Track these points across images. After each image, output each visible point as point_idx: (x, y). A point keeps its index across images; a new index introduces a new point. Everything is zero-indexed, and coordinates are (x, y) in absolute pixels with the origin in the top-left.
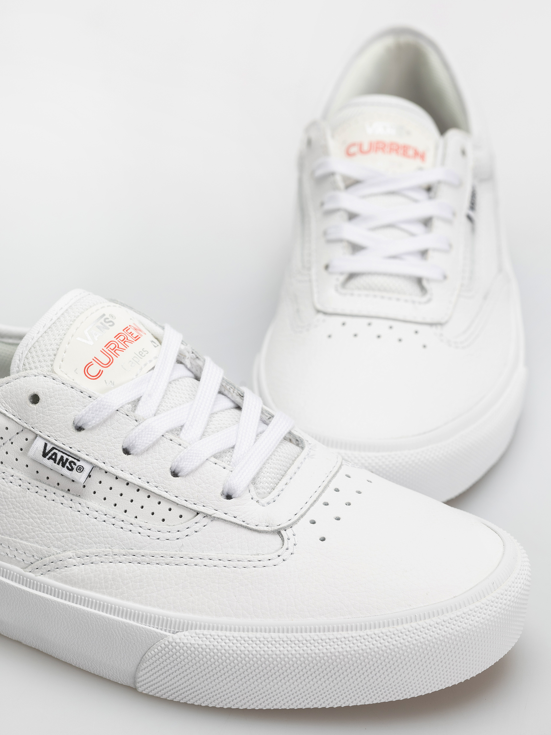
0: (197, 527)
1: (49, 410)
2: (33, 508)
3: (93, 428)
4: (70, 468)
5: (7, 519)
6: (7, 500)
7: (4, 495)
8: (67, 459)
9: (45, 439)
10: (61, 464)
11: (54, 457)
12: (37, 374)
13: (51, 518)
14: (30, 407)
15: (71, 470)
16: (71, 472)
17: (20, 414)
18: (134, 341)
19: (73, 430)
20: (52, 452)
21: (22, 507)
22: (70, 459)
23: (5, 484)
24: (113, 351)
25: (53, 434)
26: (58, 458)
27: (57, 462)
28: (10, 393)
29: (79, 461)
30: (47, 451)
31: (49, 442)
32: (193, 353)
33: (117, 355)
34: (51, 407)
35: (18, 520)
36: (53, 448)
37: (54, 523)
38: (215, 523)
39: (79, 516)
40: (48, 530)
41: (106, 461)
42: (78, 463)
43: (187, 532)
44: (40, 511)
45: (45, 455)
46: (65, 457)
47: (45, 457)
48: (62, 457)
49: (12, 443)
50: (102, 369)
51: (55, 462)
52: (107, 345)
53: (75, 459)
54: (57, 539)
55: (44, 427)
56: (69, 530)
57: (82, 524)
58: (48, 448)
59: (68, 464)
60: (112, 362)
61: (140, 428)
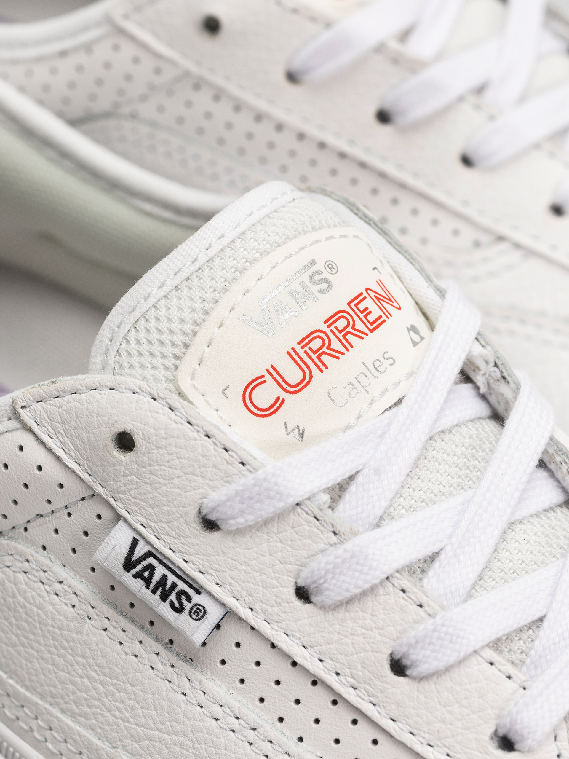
1: (151, 473)
2: (94, 659)
3: (238, 532)
4: (177, 605)
5: (39, 663)
6: (44, 628)
7: (38, 615)
8: (174, 585)
9: (135, 530)
10: (158, 593)
11: (146, 574)
12: (137, 390)
13: (126, 691)
14: (114, 457)
15: (180, 610)
16: (177, 614)
17: (90, 464)
18: (367, 331)
19: (196, 526)
20: (145, 563)
21: (72, 650)
22: (181, 586)
23: (45, 594)
24: (314, 357)
25: (153, 524)
26: (156, 578)
27: (152, 586)
28: (77, 417)
29: (198, 592)
30: (134, 558)
31: (143, 538)
32: (496, 365)
33: (322, 367)
34: (157, 468)
35: (61, 673)
36: (149, 554)
37: (131, 702)
39: (183, 705)
40: (117, 713)
41: (257, 607)
42: (196, 599)
44: (107, 671)
45: (129, 565)
46: (171, 578)
47: (128, 571)
48: (164, 578)
49: (69, 514)
50: (283, 395)
51: (147, 587)
52: (304, 341)
53: (191, 586)
54: (132, 736)
55: (136, 504)
56: (160, 726)
57: (187, 722)
58: (140, 551)
59: (173, 597)
60: (308, 383)
61: (340, 550)
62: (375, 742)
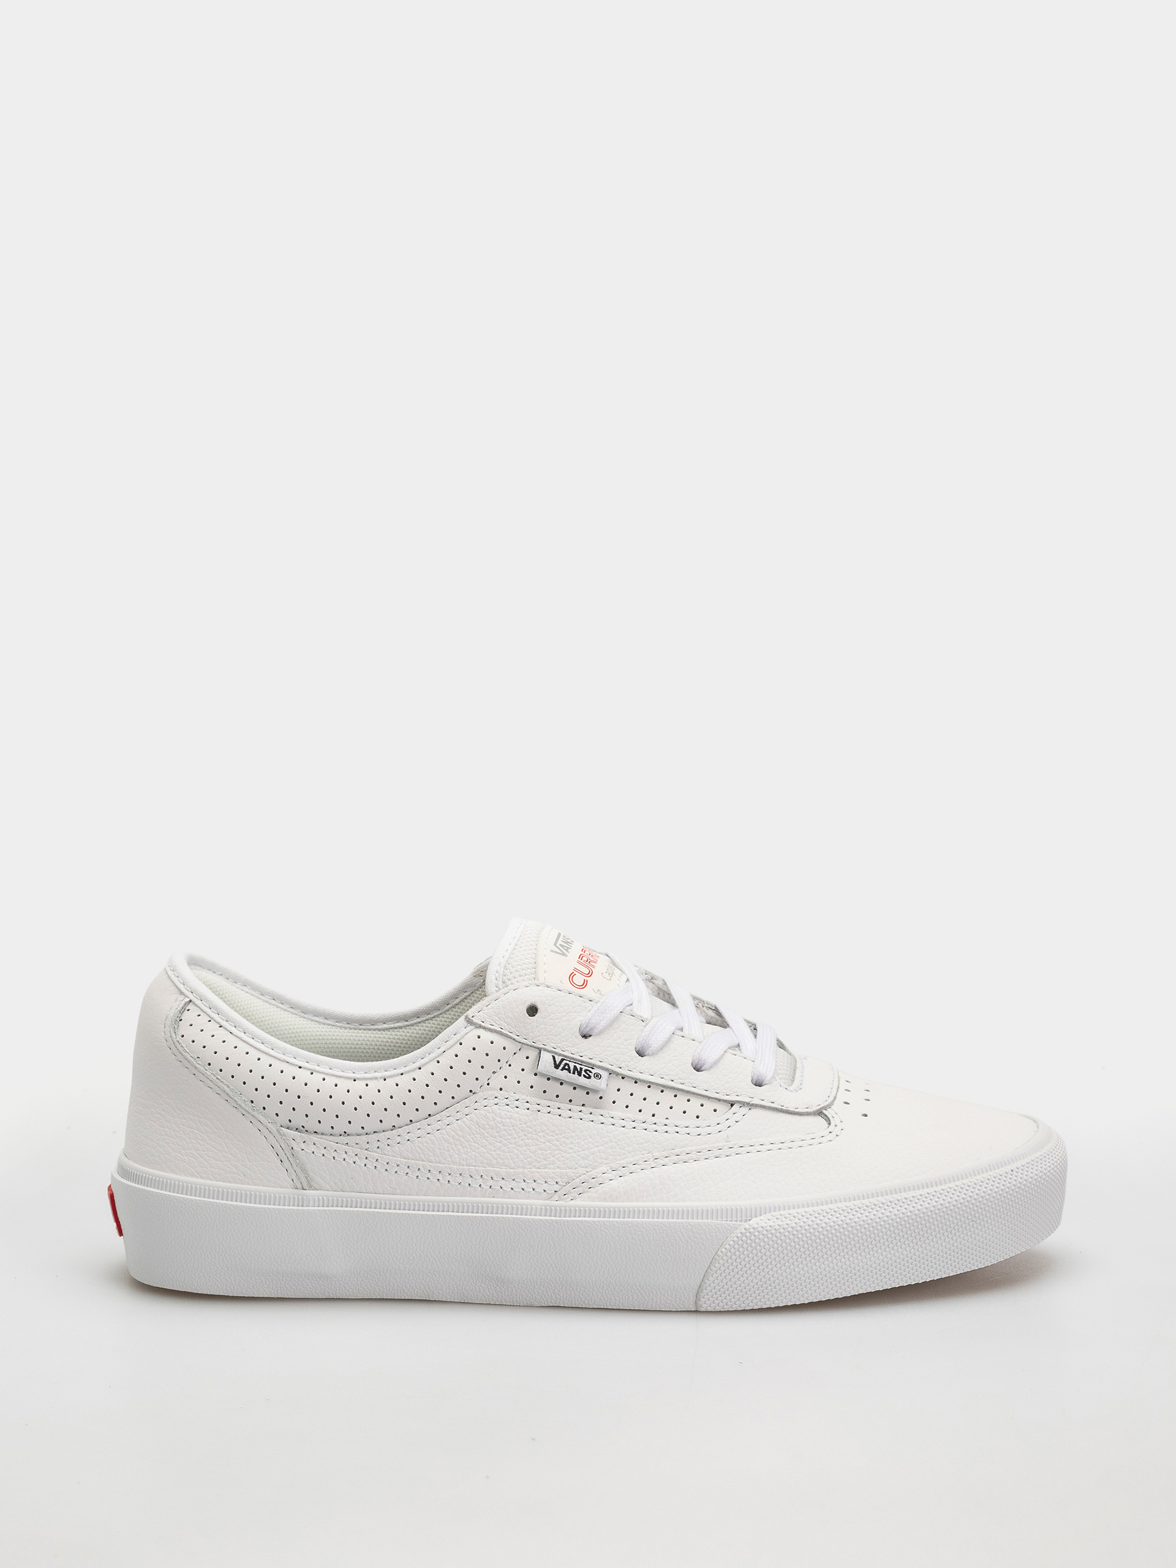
0: (737, 1117)
1: (551, 1019)
2: (549, 1130)
3: (600, 1033)
4: (587, 1076)
5: (517, 1150)
6: (515, 1128)
7: (511, 1122)
8: (581, 1069)
10: (576, 1073)
11: (567, 1067)
12: (529, 985)
13: (572, 1137)
14: (529, 1019)
15: (589, 1077)
16: (589, 1080)
17: (517, 1029)
19: (580, 1038)
20: (563, 1063)
21: (535, 1131)
22: (584, 1068)
25: (559, 1045)
26: (572, 1067)
27: (572, 1072)
28: (504, 1008)
29: (593, 1068)
30: (557, 1063)
31: (556, 1053)
34: (553, 1016)
35: (532, 1148)
36: (563, 1059)
37: (577, 1141)
38: (754, 1111)
39: (604, 1129)
40: (571, 1151)
41: (622, 1065)
42: (594, 1071)
43: (728, 1123)
44: (558, 1132)
45: (557, 1066)
46: (578, 1066)
47: (558, 1069)
48: (575, 1067)
49: (510, 1065)
50: (586, 978)
51: (570, 1073)
52: (580, 958)
53: (589, 1067)
54: (583, 1158)
55: (548, 1039)
56: (596, 1144)
57: (610, 1135)
58: (558, 1060)
59: (583, 1073)
60: (592, 972)
61: (648, 1028)
62: (702, 1105)
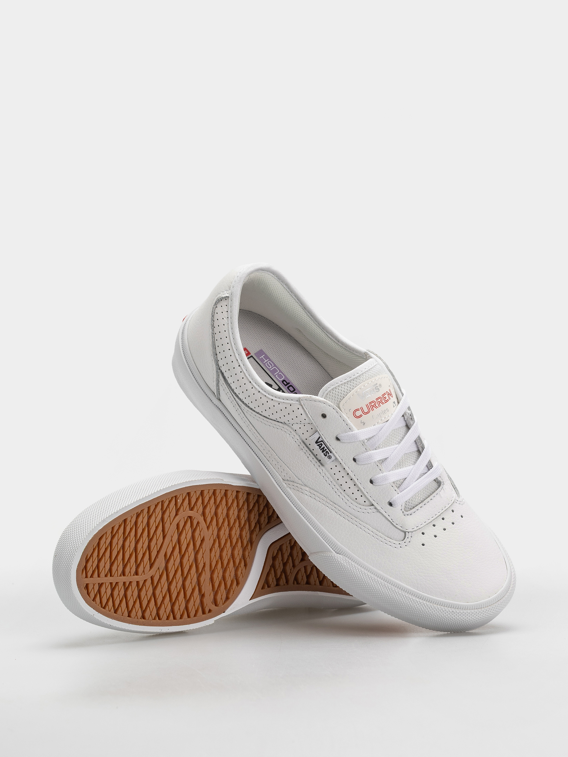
0: (370, 511)
1: (328, 424)
3: (344, 443)
4: (325, 454)
8: (326, 450)
9: (320, 435)
10: (322, 450)
11: (320, 446)
12: (331, 405)
13: (306, 468)
14: (320, 418)
15: (326, 456)
16: (325, 456)
17: (314, 417)
18: (384, 403)
19: (335, 438)
20: (320, 443)
21: (295, 455)
22: (327, 450)
23: (292, 440)
24: (372, 407)
25: (325, 435)
26: (322, 447)
28: (314, 406)
29: (331, 453)
31: (321, 437)
32: (410, 415)
33: (373, 410)
34: (330, 424)
35: (291, 459)
36: (322, 441)
37: (307, 471)
38: (378, 513)
39: (319, 475)
40: (302, 472)
41: (343, 460)
42: (330, 454)
43: (364, 511)
44: (303, 462)
45: (317, 442)
46: (326, 448)
47: (316, 444)
48: (324, 447)
49: (304, 426)
50: (362, 414)
51: (320, 448)
52: (370, 403)
53: (330, 451)
54: (304, 478)
55: (322, 430)
56: (312, 478)
57: (319, 479)
58: (320, 440)
59: (325, 452)
60: (369, 413)
61: (366, 453)
62: (361, 496)
